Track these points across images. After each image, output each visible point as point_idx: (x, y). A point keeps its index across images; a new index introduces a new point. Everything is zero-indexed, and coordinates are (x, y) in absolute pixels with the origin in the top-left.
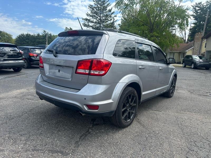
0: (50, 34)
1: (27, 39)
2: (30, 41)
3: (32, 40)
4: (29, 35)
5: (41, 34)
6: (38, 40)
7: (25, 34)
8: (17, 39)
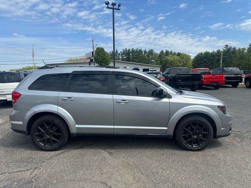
0: (233, 48)
1: (204, 58)
2: (208, 60)
3: (210, 58)
4: (208, 52)
5: (221, 50)
6: (217, 57)
7: (203, 53)
8: (195, 59)
